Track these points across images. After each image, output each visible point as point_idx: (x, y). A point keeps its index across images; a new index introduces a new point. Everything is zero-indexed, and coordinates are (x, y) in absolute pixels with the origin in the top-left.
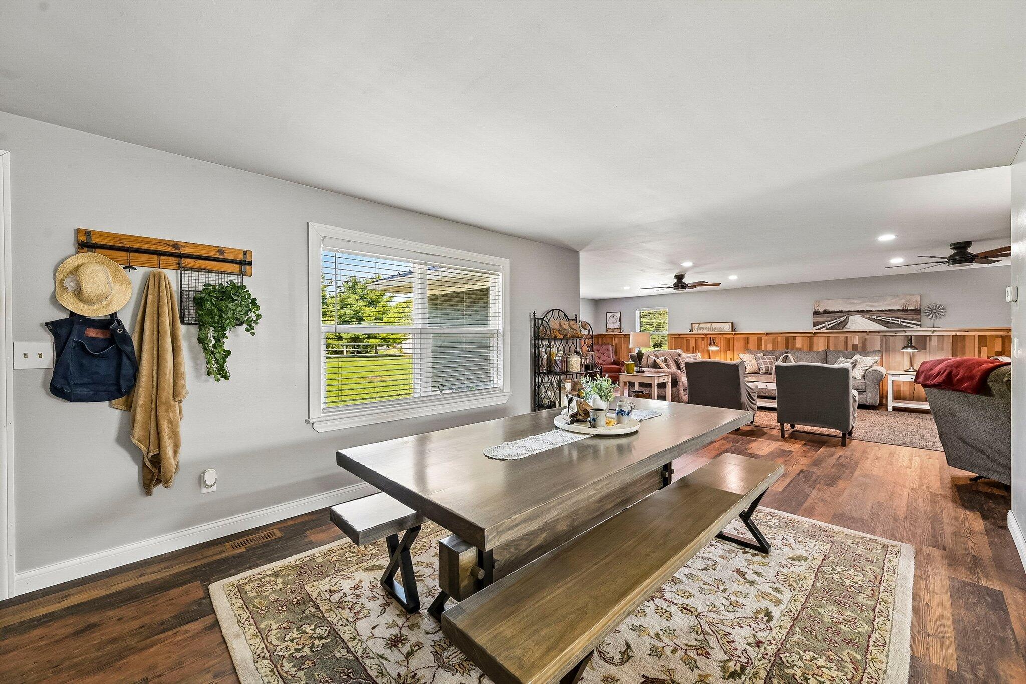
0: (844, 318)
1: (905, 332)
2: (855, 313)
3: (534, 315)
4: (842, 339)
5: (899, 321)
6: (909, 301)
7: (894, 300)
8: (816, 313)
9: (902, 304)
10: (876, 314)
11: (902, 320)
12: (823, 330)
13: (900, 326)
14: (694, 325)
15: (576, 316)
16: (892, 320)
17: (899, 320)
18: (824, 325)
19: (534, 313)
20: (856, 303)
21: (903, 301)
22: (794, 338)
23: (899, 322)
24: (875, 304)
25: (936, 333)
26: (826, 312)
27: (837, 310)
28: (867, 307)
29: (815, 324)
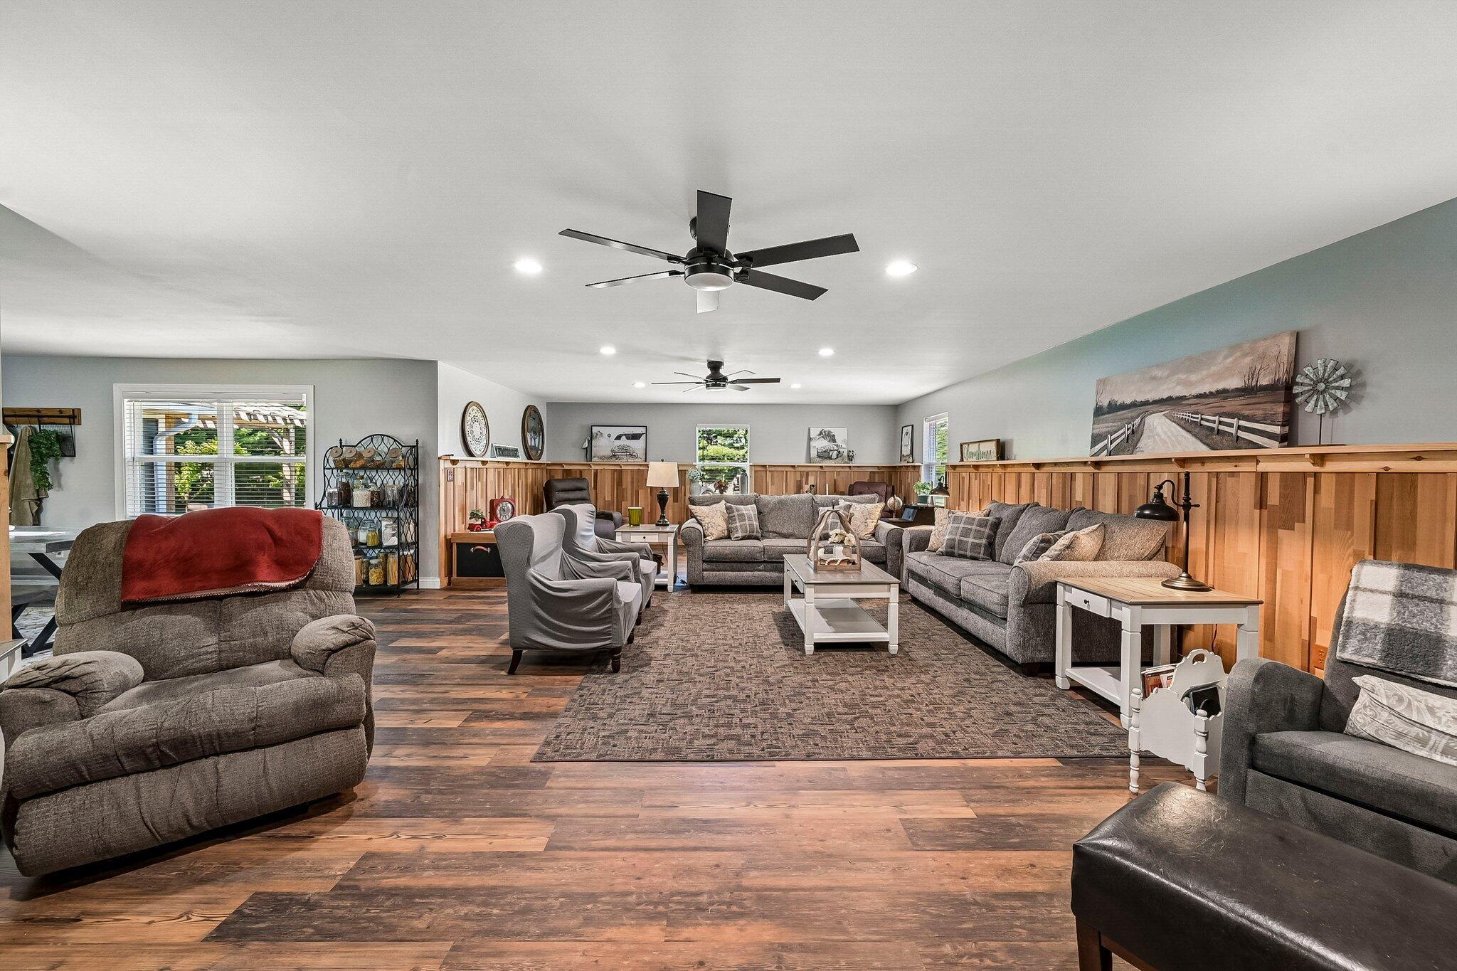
0: (1139, 420)
1: (1256, 459)
2: (1154, 408)
3: (341, 443)
4: (1141, 481)
5: (1231, 425)
6: (1262, 357)
7: (1230, 360)
8: (1099, 412)
9: (1246, 371)
10: (1193, 408)
11: (1242, 423)
12: (1103, 457)
13: (1238, 442)
14: (964, 446)
15: (417, 441)
16: (1220, 423)
17: (1234, 421)
18: (1106, 442)
19: (341, 440)
20: (1161, 378)
21: (1248, 360)
22: (1072, 475)
23: (1233, 431)
24: (1193, 377)
25: (1331, 467)
26: (1114, 408)
27: (1128, 401)
28: (1179, 388)
29: (1096, 439)
